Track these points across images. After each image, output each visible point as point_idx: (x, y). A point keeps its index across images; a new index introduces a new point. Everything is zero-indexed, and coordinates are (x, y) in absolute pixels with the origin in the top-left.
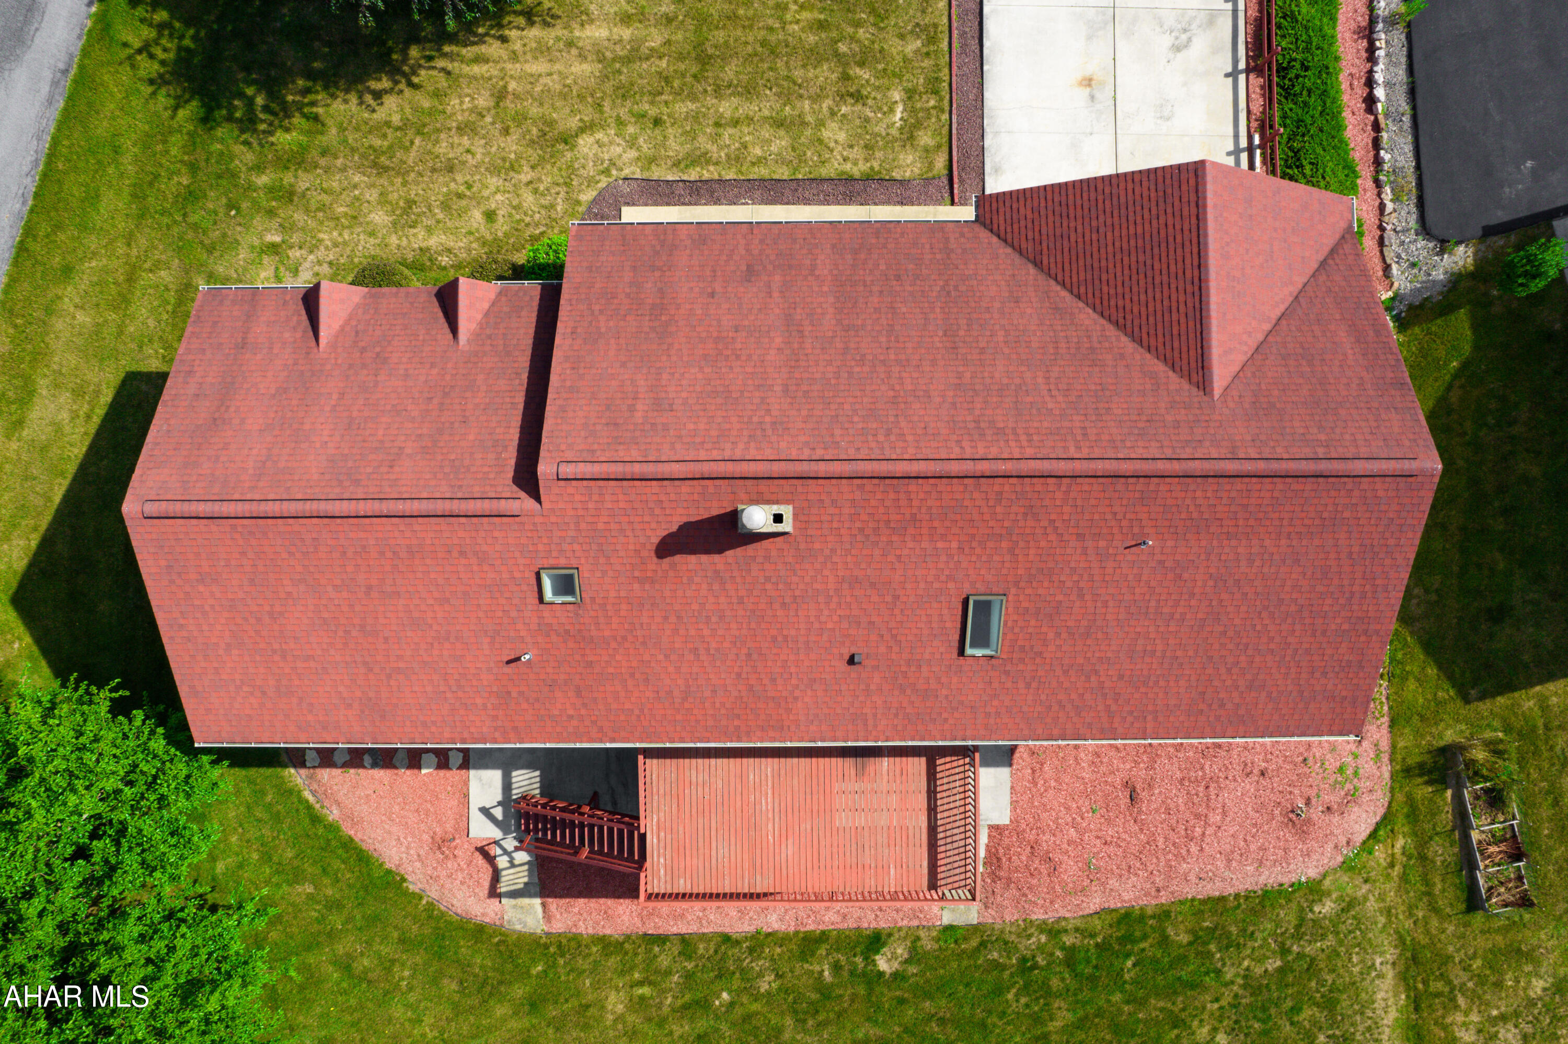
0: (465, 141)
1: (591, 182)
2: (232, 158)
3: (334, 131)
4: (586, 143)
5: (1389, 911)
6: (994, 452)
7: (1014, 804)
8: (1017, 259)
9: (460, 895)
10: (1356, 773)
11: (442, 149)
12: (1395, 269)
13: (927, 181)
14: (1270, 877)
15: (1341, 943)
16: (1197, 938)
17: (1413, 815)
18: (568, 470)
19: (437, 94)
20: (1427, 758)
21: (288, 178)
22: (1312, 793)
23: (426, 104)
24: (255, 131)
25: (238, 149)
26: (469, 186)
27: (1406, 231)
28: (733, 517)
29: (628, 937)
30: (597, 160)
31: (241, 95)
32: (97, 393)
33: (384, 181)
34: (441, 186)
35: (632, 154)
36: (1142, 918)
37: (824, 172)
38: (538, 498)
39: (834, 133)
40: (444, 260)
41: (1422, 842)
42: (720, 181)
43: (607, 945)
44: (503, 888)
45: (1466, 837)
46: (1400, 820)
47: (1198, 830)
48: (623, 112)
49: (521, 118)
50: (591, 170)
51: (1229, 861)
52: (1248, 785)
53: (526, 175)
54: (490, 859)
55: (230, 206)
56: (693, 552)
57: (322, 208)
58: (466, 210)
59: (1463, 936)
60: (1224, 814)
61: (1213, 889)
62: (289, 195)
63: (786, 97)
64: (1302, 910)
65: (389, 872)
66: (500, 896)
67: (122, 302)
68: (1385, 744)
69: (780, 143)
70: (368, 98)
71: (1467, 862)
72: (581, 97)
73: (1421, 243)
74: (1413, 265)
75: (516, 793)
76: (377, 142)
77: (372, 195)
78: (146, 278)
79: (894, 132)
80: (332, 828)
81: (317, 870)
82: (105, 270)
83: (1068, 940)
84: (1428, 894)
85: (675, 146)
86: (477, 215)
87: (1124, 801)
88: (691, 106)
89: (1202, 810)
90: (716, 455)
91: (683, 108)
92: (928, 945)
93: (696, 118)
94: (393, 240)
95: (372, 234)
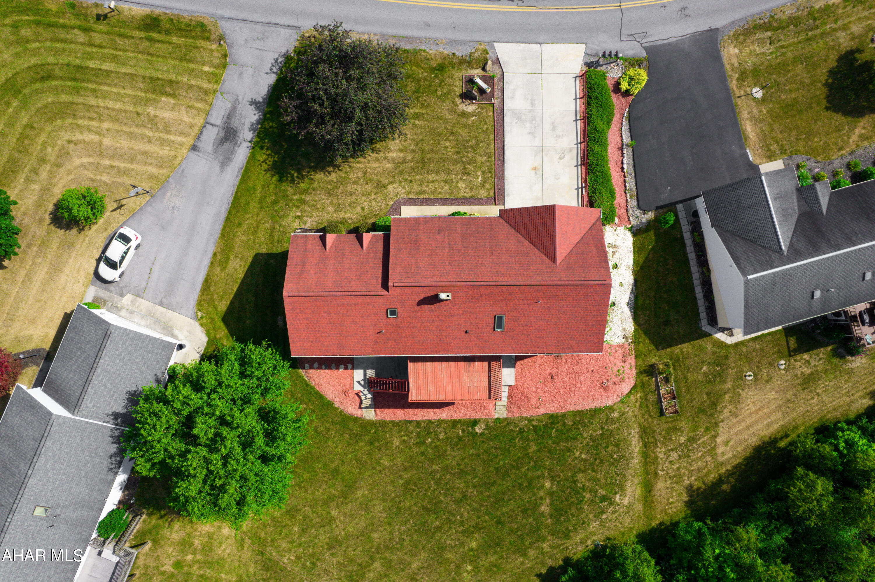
0: (355, 186)
1: (392, 199)
2: (287, 191)
3: (316, 183)
4: (390, 187)
5: (636, 416)
6: (501, 279)
7: (516, 379)
8: (509, 226)
9: (350, 408)
10: (623, 372)
11: (348, 188)
12: (631, 218)
13: (488, 198)
14: (597, 404)
15: (620, 426)
16: (575, 423)
17: (643, 386)
18: (396, 284)
19: (347, 173)
20: (646, 368)
21: (303, 197)
22: (609, 378)
23: (343, 175)
24: (294, 183)
25: (289, 188)
26: (357, 200)
27: (634, 207)
28: (437, 296)
29: (400, 421)
30: (394, 192)
31: (290, 173)
32: (247, 259)
33: (332, 198)
34: (348, 200)
35: (403, 191)
36: (557, 416)
37: (459, 196)
38: (388, 291)
39: (461, 185)
40: (350, 221)
41: (646, 395)
42: (429, 199)
43: (394, 424)
44: (363, 406)
45: (659, 393)
46: (639, 388)
47: (573, 389)
48: (401, 179)
49: (371, 180)
50: (392, 195)
51: (583, 399)
52: (588, 375)
53: (373, 197)
54: (360, 397)
55: (286, 205)
56: (426, 304)
57: (314, 205)
58: (356, 207)
59: (659, 424)
60: (581, 384)
61: (579, 408)
62: (303, 202)
63: (448, 174)
64: (607, 415)
65: (329, 401)
66: (362, 408)
67: (255, 233)
68: (633, 364)
69: (446, 188)
70: (327, 173)
71: (660, 401)
72: (389, 174)
73: (638, 211)
74: (636, 217)
75: (368, 377)
76: (329, 187)
77: (328, 202)
78: (262, 226)
79: (479, 184)
80: (312, 388)
81: (307, 401)
82: (251, 224)
83: (534, 423)
84: (648, 411)
85: (416, 189)
86: (359, 208)
87: (550, 379)
88: (420, 177)
89: (574, 382)
90: (432, 280)
91: (418, 177)
92: (491, 424)
93: (422, 180)
94: (335, 215)
95: (328, 213)
